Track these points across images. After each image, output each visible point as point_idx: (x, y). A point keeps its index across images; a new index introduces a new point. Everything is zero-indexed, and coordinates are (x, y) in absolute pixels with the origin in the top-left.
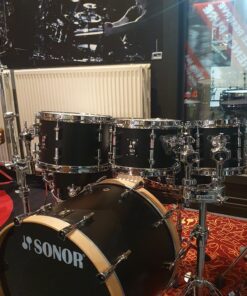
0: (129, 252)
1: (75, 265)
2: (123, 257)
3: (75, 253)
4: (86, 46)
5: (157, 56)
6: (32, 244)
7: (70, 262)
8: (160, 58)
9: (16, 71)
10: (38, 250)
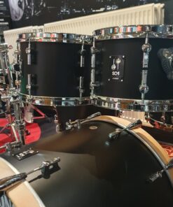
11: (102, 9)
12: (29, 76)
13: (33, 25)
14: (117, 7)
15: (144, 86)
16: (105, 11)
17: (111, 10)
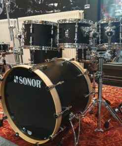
0: (63, 82)
1: (37, 86)
2: (60, 83)
3: (37, 81)
4: (52, 4)
5: (87, 7)
6: (19, 79)
7: (35, 86)
8: (88, 7)
9: (19, 18)
10: (21, 82)
11: (52, 11)
12: (31, 37)
13: (14, 18)
14: (60, 11)
15: (76, 39)
16: (54, 12)
17: (57, 12)
